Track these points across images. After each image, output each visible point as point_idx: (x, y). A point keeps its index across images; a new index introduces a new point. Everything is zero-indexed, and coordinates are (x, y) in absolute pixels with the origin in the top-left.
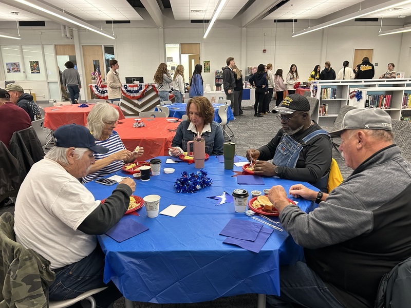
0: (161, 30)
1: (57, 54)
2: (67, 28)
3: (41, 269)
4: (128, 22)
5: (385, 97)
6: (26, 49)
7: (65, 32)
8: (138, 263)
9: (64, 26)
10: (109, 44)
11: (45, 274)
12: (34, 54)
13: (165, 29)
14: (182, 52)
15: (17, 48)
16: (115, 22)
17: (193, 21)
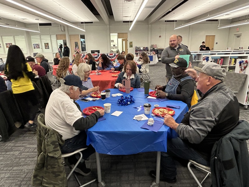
0: (108, 26)
1: (57, 39)
2: (62, 26)
3: (58, 139)
4: (92, 22)
5: (220, 60)
6: (43, 37)
7: (61, 28)
8: (102, 136)
9: (61, 25)
10: (82, 34)
11: (60, 141)
12: (46, 39)
13: (110, 26)
14: (119, 37)
15: (38, 37)
16: (85, 23)
17: (124, 22)
